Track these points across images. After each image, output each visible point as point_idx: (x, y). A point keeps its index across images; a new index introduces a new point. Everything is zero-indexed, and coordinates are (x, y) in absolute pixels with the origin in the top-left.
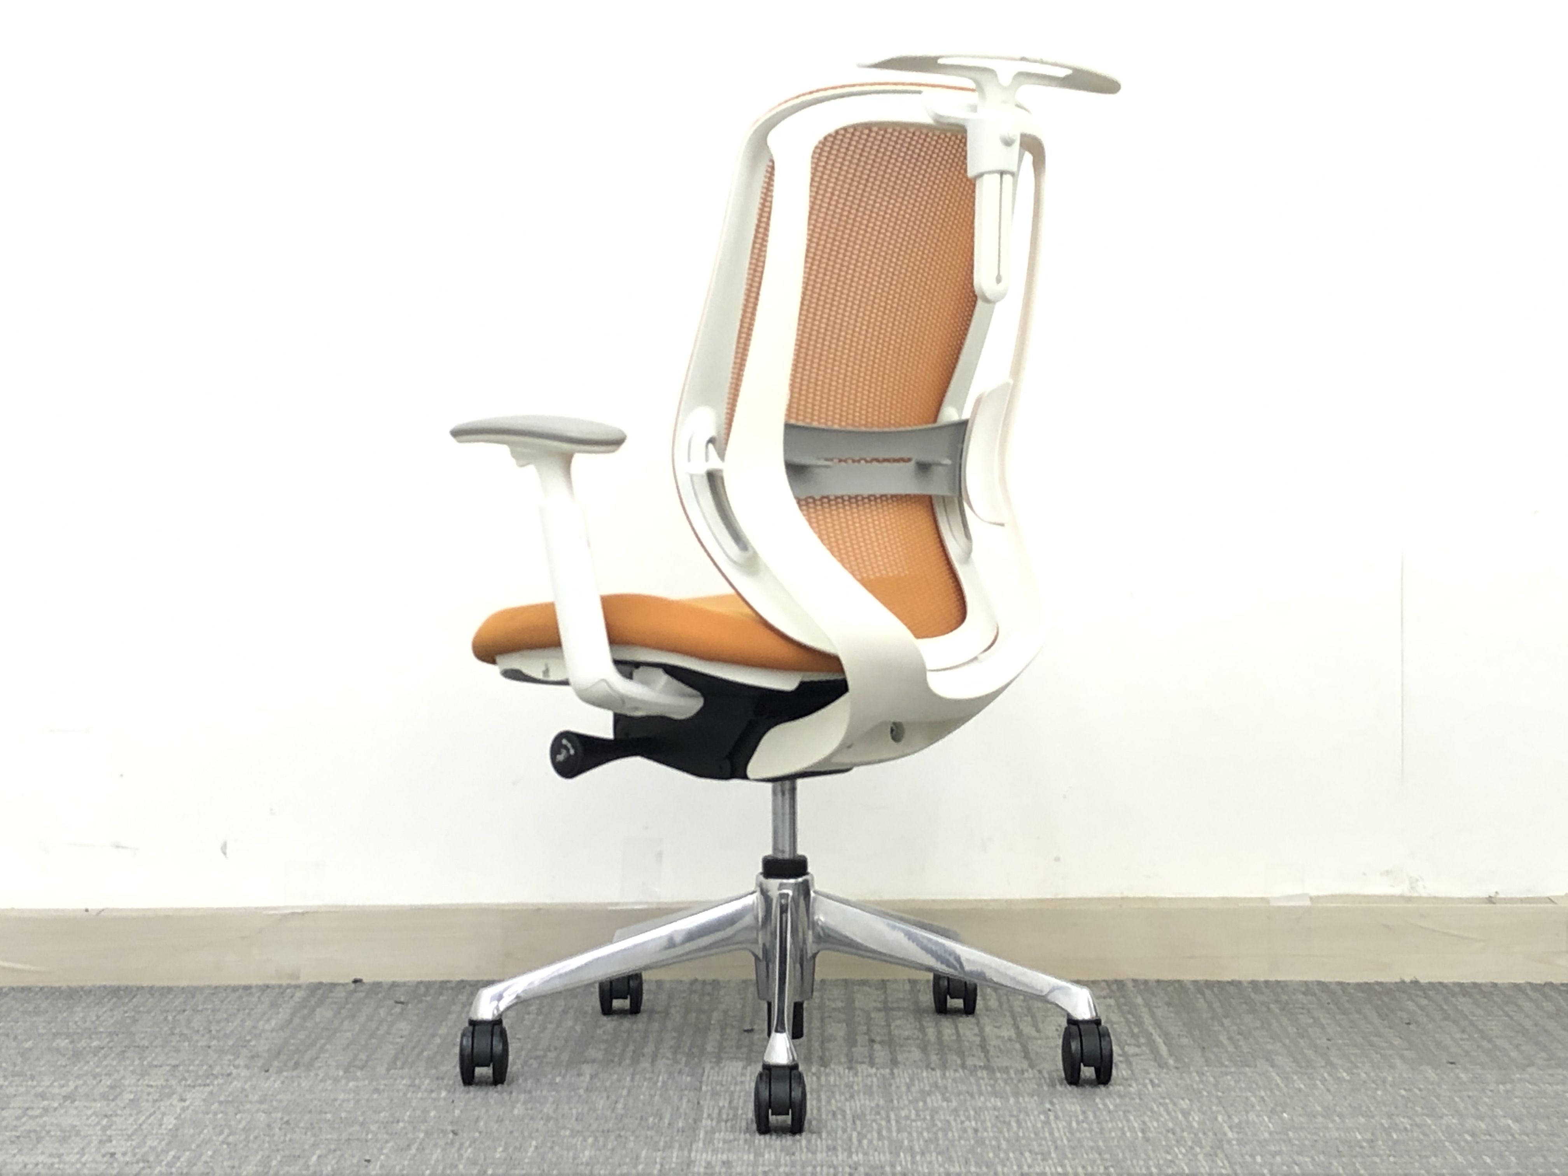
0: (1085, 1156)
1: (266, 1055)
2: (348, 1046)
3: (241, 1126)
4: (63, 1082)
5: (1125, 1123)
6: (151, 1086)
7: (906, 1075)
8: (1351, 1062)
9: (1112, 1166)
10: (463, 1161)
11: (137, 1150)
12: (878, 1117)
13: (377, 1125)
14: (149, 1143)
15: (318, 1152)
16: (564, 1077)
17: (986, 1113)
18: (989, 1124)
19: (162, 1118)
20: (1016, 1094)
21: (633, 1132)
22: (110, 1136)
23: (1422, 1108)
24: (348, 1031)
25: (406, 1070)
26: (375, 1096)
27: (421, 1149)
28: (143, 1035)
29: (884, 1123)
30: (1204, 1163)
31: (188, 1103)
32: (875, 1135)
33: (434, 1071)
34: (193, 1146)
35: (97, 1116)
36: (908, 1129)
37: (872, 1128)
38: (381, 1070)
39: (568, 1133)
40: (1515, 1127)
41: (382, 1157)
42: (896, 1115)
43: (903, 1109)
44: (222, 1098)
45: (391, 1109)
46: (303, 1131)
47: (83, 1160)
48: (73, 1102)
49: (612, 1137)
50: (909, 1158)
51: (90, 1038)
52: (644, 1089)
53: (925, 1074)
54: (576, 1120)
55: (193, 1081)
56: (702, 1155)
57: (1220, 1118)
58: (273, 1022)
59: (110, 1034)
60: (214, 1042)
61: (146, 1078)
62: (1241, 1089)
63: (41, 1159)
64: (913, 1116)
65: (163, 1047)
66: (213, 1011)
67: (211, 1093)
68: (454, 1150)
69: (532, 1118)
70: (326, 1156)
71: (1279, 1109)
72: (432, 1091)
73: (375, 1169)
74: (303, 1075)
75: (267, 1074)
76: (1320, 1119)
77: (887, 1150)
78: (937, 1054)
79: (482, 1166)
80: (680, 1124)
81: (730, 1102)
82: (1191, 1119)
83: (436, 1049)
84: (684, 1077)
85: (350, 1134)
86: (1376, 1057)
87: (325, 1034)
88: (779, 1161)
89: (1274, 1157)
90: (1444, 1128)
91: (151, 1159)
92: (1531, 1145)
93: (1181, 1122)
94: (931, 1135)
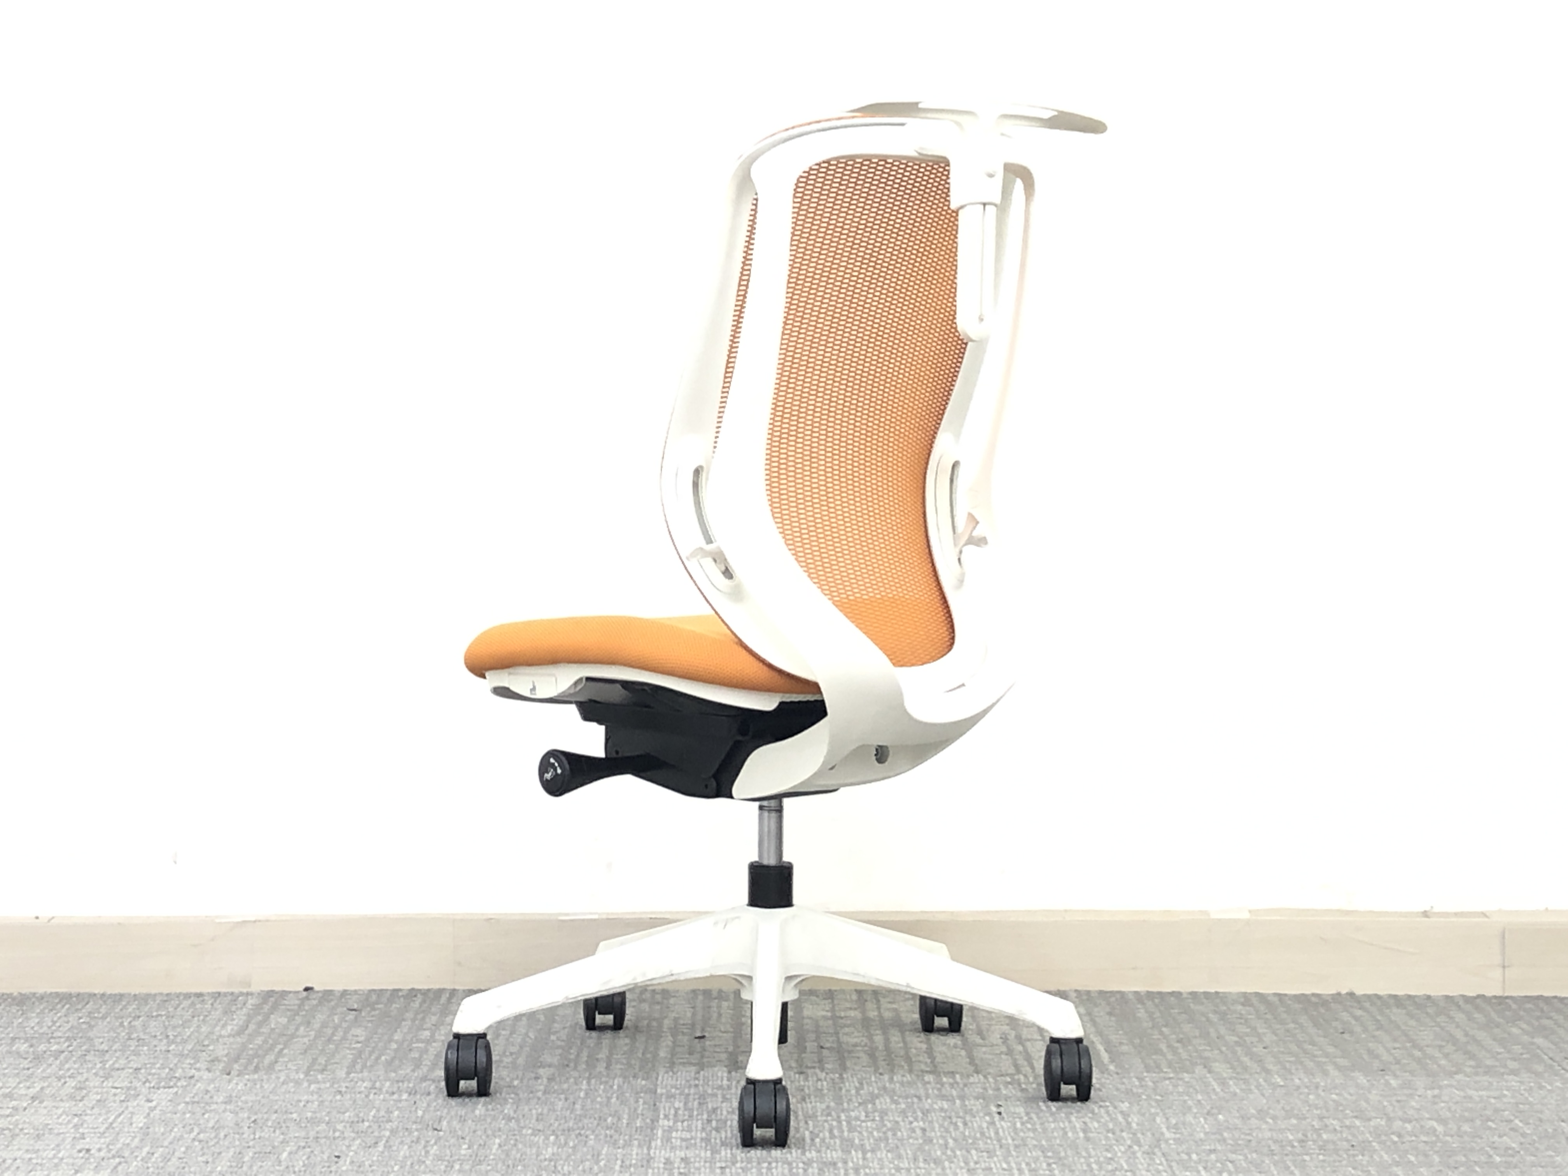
0: (1029, 1154)
1: (225, 1059)
2: (306, 1051)
3: (211, 1125)
4: (28, 1084)
5: (1067, 1124)
6: (116, 1088)
7: (855, 1079)
8: (1285, 1068)
9: (1054, 1163)
10: (431, 1158)
11: (111, 1147)
12: (829, 1118)
13: (343, 1124)
14: (122, 1141)
15: (288, 1149)
16: (522, 1081)
17: (933, 1114)
18: (937, 1125)
19: (131, 1118)
20: (962, 1098)
21: (593, 1131)
22: (83, 1134)
23: (1352, 1112)
24: (305, 1036)
25: (366, 1074)
26: (338, 1097)
27: (388, 1147)
28: (101, 1040)
29: (835, 1123)
30: (1143, 1161)
31: (154, 1103)
32: (827, 1134)
33: (393, 1075)
34: (166, 1143)
35: (67, 1116)
36: (859, 1129)
37: (824, 1127)
38: (342, 1074)
39: (530, 1131)
40: (1440, 1129)
41: (351, 1154)
42: (846, 1117)
43: (853, 1111)
44: (187, 1099)
45: (355, 1109)
46: (272, 1129)
47: (60, 1155)
48: (41, 1102)
49: (573, 1136)
50: (860, 1156)
51: (50, 1043)
52: (601, 1092)
53: (873, 1079)
54: (537, 1120)
55: (157, 1083)
56: (660, 1152)
57: (1158, 1120)
58: (229, 1028)
59: (68, 1039)
60: (173, 1047)
61: (110, 1079)
62: (1178, 1092)
63: (19, 1154)
64: (863, 1118)
65: (123, 1051)
66: (168, 1017)
67: (176, 1093)
68: (420, 1147)
69: (494, 1118)
70: (296, 1153)
71: (1215, 1111)
72: (393, 1093)
73: (345, 1165)
74: (265, 1077)
75: (228, 1077)
76: (1254, 1121)
77: (838, 1148)
78: (884, 1060)
79: (449, 1161)
80: (638, 1125)
81: (685, 1104)
82: (1130, 1120)
83: (392, 1054)
84: (639, 1080)
85: (318, 1132)
86: (1310, 1064)
87: (281, 1040)
88: (736, 1157)
89: (1208, 1155)
90: (1372, 1129)
91: (126, 1154)
92: (1454, 1145)
93: (1120, 1123)
94: (881, 1135)
